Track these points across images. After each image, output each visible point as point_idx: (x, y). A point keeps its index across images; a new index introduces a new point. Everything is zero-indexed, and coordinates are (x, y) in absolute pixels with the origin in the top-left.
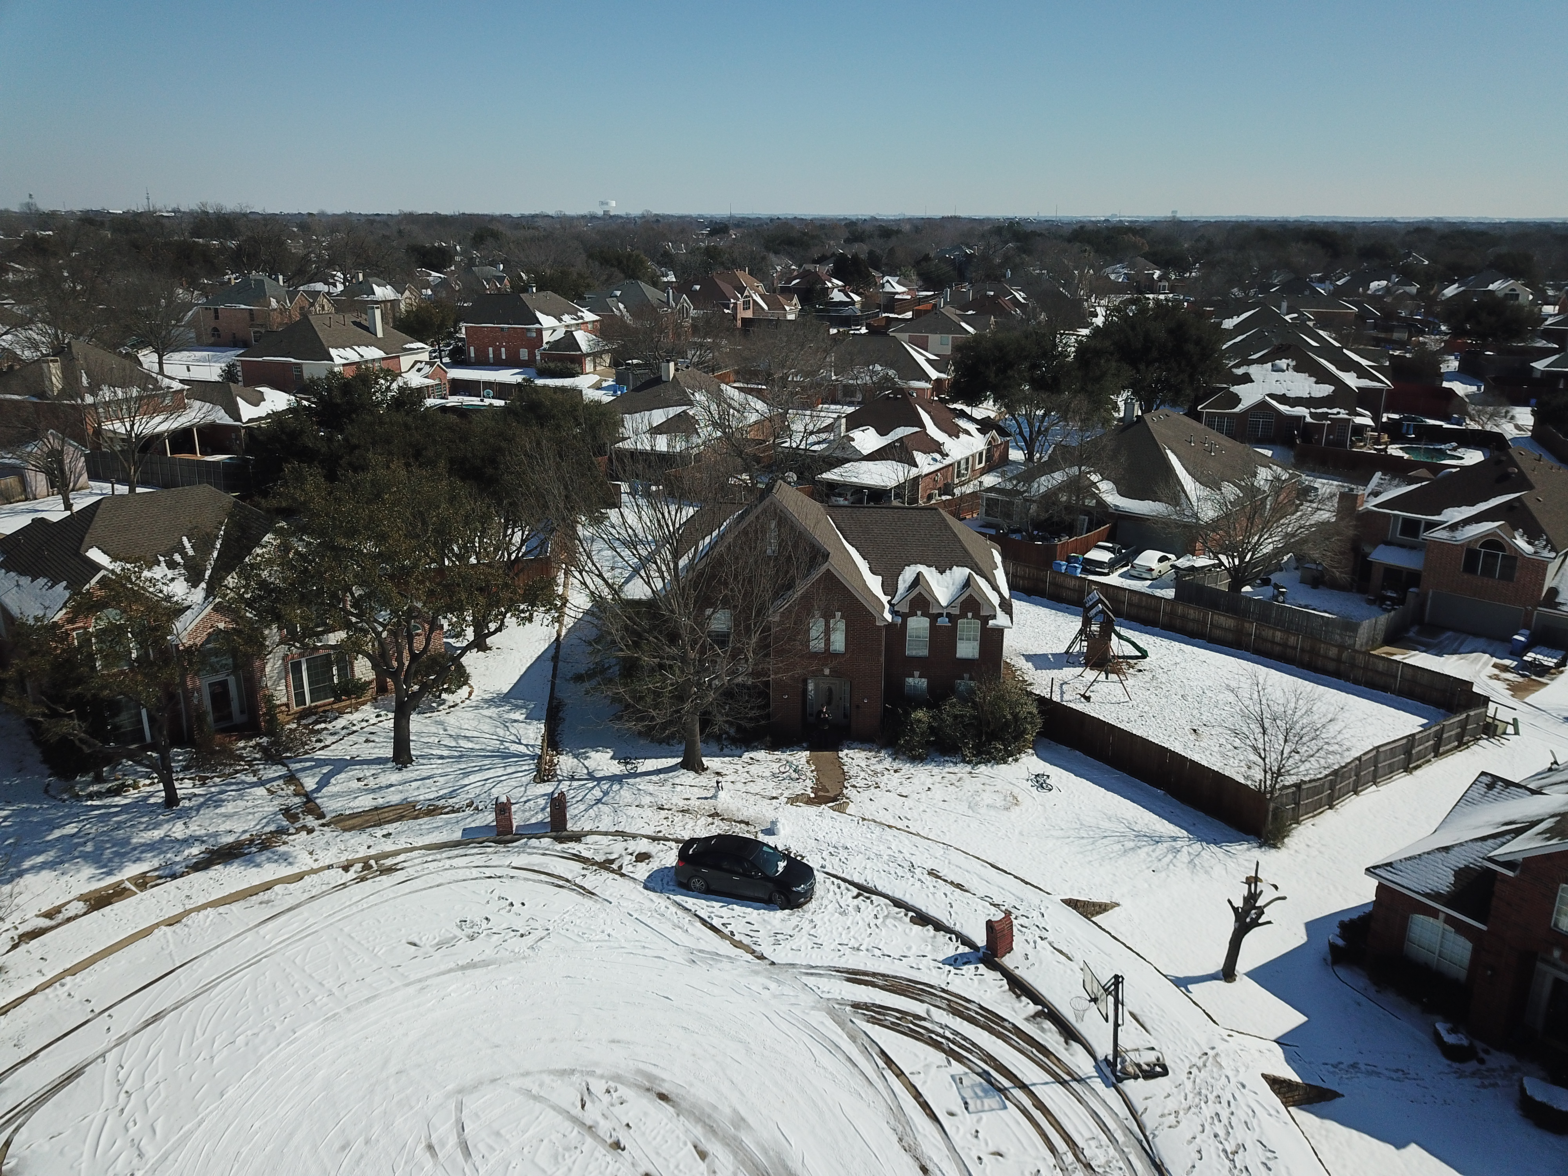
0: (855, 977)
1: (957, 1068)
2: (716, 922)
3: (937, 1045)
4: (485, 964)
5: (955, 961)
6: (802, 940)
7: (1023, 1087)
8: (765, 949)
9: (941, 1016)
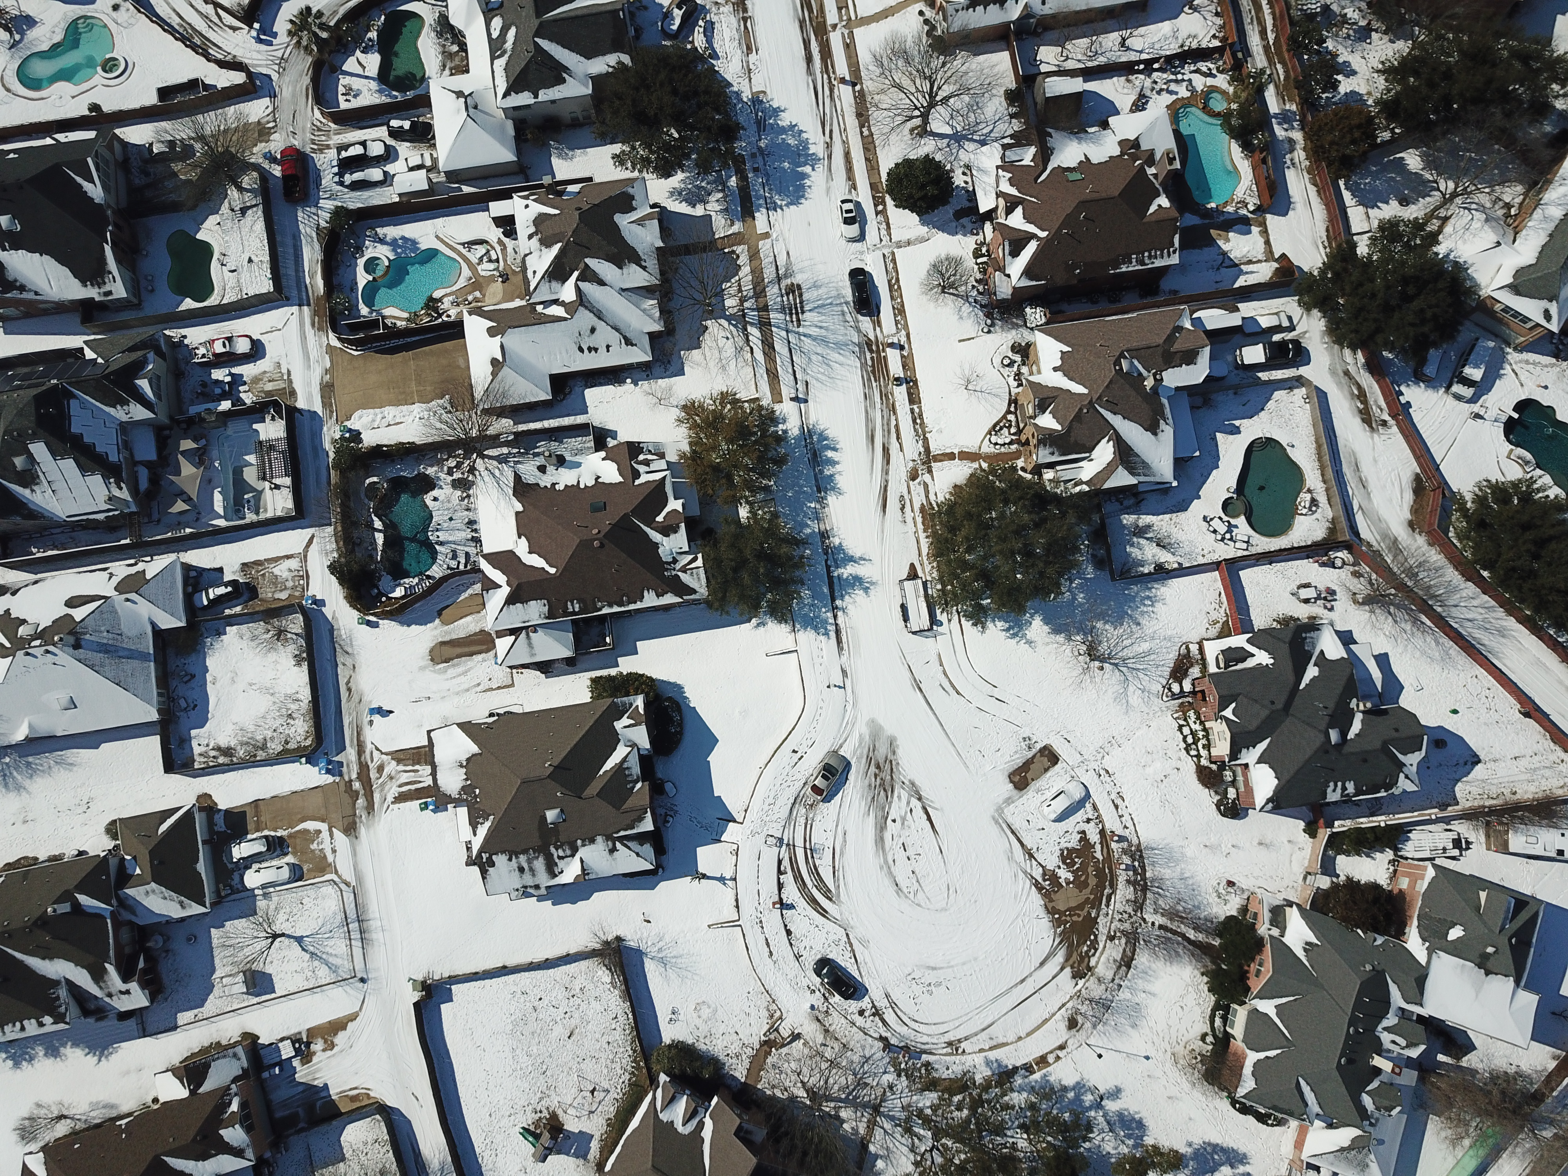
0: (823, 913)
1: (817, 862)
2: (853, 960)
3: (818, 874)
4: (928, 968)
5: (791, 907)
6: (832, 937)
7: (805, 848)
8: (845, 939)
9: (809, 884)
